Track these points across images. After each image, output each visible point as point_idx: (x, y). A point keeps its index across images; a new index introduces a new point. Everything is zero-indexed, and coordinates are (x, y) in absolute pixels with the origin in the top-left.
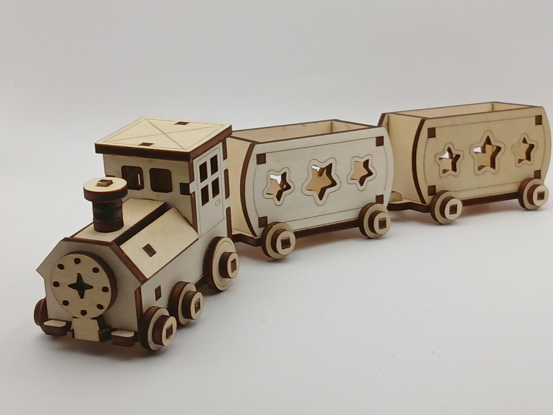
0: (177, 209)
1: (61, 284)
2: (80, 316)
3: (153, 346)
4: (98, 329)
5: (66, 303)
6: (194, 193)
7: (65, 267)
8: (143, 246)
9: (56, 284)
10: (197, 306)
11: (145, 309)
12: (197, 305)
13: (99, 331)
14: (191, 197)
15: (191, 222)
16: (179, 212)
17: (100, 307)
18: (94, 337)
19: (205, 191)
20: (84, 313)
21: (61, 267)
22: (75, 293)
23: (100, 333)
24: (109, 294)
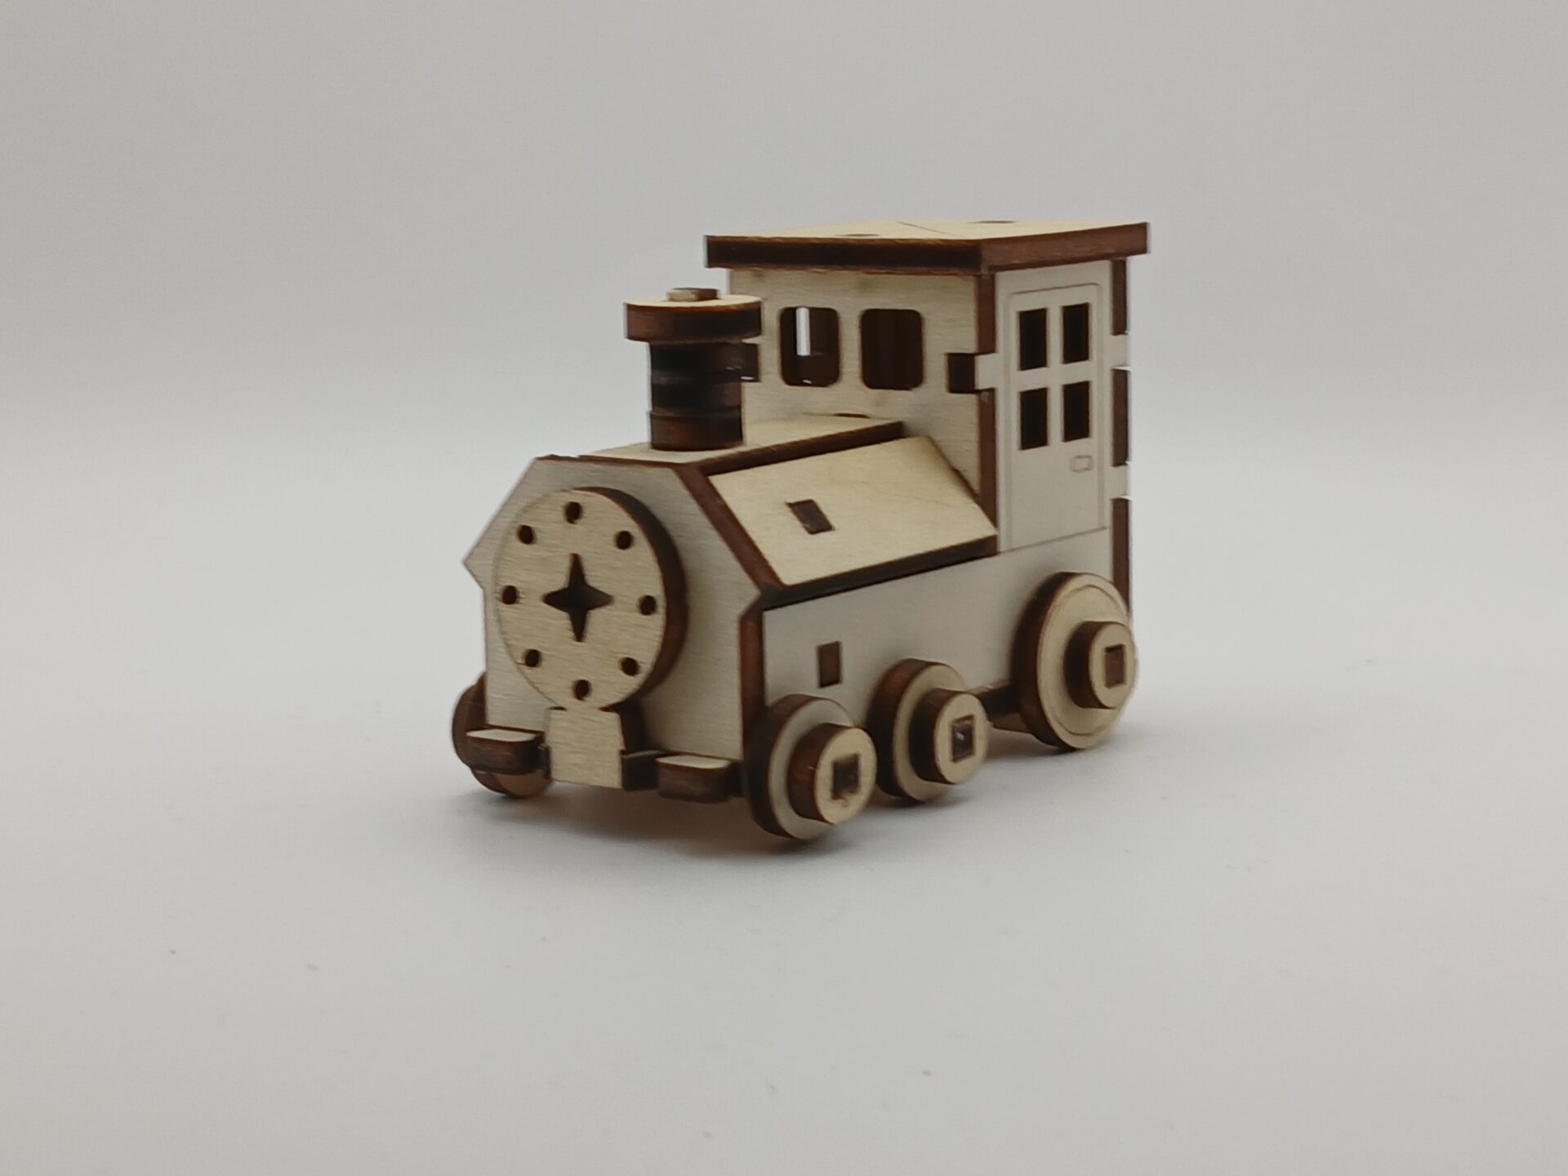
0: (933, 442)
1: (523, 593)
2: (568, 700)
3: (786, 816)
4: (622, 747)
5: (533, 659)
6: (992, 391)
7: (538, 535)
8: (792, 500)
9: (510, 596)
10: (960, 736)
11: (772, 697)
12: (962, 733)
13: (623, 753)
14: (981, 404)
15: (975, 485)
16: (938, 452)
17: (630, 666)
18: (608, 774)
19: (1033, 404)
20: (582, 689)
21: (527, 535)
22: (560, 620)
23: (625, 757)
24: (657, 621)
